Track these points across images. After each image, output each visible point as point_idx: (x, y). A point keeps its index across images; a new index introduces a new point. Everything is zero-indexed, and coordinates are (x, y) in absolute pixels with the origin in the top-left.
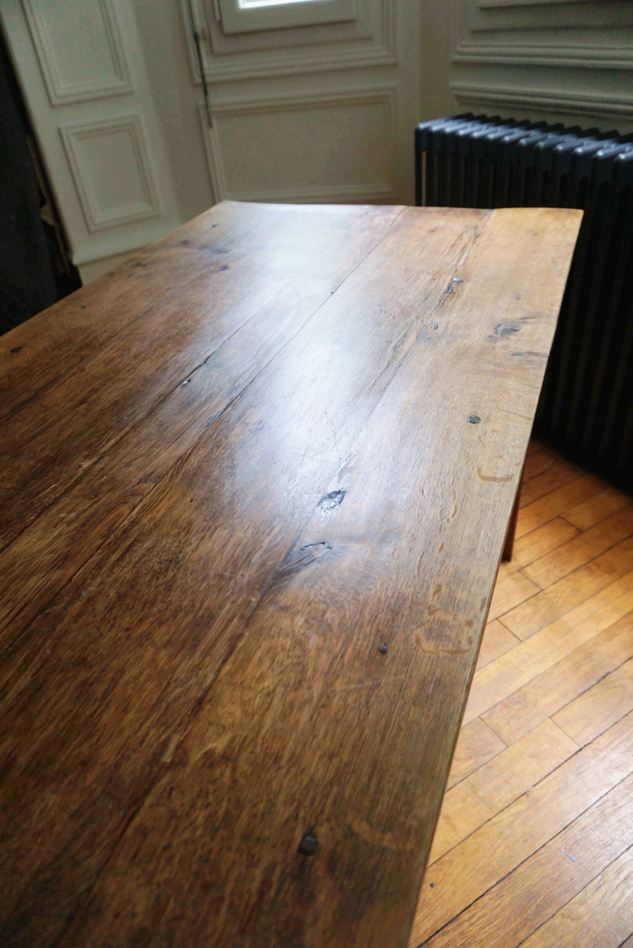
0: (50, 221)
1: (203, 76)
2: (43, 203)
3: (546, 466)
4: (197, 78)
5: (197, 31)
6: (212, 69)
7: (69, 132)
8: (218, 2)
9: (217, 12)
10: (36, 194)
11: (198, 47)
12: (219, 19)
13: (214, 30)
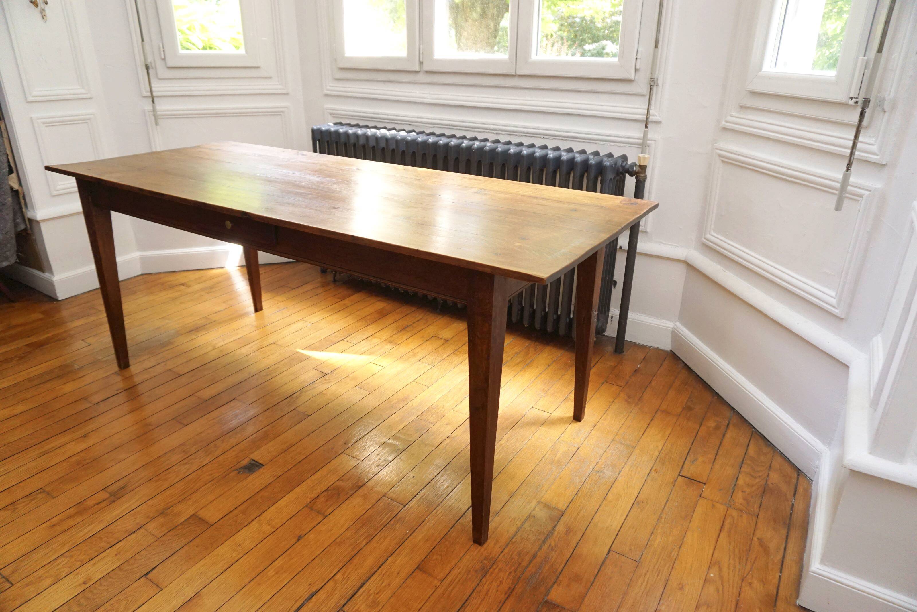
0: (16, 187)
1: (151, 91)
2: (11, 171)
3: (420, 317)
4: (147, 92)
5: (148, 63)
6: (158, 87)
7: (39, 121)
8: (163, 48)
9: (162, 53)
10: (6, 165)
11: (148, 73)
12: (163, 57)
13: (159, 64)
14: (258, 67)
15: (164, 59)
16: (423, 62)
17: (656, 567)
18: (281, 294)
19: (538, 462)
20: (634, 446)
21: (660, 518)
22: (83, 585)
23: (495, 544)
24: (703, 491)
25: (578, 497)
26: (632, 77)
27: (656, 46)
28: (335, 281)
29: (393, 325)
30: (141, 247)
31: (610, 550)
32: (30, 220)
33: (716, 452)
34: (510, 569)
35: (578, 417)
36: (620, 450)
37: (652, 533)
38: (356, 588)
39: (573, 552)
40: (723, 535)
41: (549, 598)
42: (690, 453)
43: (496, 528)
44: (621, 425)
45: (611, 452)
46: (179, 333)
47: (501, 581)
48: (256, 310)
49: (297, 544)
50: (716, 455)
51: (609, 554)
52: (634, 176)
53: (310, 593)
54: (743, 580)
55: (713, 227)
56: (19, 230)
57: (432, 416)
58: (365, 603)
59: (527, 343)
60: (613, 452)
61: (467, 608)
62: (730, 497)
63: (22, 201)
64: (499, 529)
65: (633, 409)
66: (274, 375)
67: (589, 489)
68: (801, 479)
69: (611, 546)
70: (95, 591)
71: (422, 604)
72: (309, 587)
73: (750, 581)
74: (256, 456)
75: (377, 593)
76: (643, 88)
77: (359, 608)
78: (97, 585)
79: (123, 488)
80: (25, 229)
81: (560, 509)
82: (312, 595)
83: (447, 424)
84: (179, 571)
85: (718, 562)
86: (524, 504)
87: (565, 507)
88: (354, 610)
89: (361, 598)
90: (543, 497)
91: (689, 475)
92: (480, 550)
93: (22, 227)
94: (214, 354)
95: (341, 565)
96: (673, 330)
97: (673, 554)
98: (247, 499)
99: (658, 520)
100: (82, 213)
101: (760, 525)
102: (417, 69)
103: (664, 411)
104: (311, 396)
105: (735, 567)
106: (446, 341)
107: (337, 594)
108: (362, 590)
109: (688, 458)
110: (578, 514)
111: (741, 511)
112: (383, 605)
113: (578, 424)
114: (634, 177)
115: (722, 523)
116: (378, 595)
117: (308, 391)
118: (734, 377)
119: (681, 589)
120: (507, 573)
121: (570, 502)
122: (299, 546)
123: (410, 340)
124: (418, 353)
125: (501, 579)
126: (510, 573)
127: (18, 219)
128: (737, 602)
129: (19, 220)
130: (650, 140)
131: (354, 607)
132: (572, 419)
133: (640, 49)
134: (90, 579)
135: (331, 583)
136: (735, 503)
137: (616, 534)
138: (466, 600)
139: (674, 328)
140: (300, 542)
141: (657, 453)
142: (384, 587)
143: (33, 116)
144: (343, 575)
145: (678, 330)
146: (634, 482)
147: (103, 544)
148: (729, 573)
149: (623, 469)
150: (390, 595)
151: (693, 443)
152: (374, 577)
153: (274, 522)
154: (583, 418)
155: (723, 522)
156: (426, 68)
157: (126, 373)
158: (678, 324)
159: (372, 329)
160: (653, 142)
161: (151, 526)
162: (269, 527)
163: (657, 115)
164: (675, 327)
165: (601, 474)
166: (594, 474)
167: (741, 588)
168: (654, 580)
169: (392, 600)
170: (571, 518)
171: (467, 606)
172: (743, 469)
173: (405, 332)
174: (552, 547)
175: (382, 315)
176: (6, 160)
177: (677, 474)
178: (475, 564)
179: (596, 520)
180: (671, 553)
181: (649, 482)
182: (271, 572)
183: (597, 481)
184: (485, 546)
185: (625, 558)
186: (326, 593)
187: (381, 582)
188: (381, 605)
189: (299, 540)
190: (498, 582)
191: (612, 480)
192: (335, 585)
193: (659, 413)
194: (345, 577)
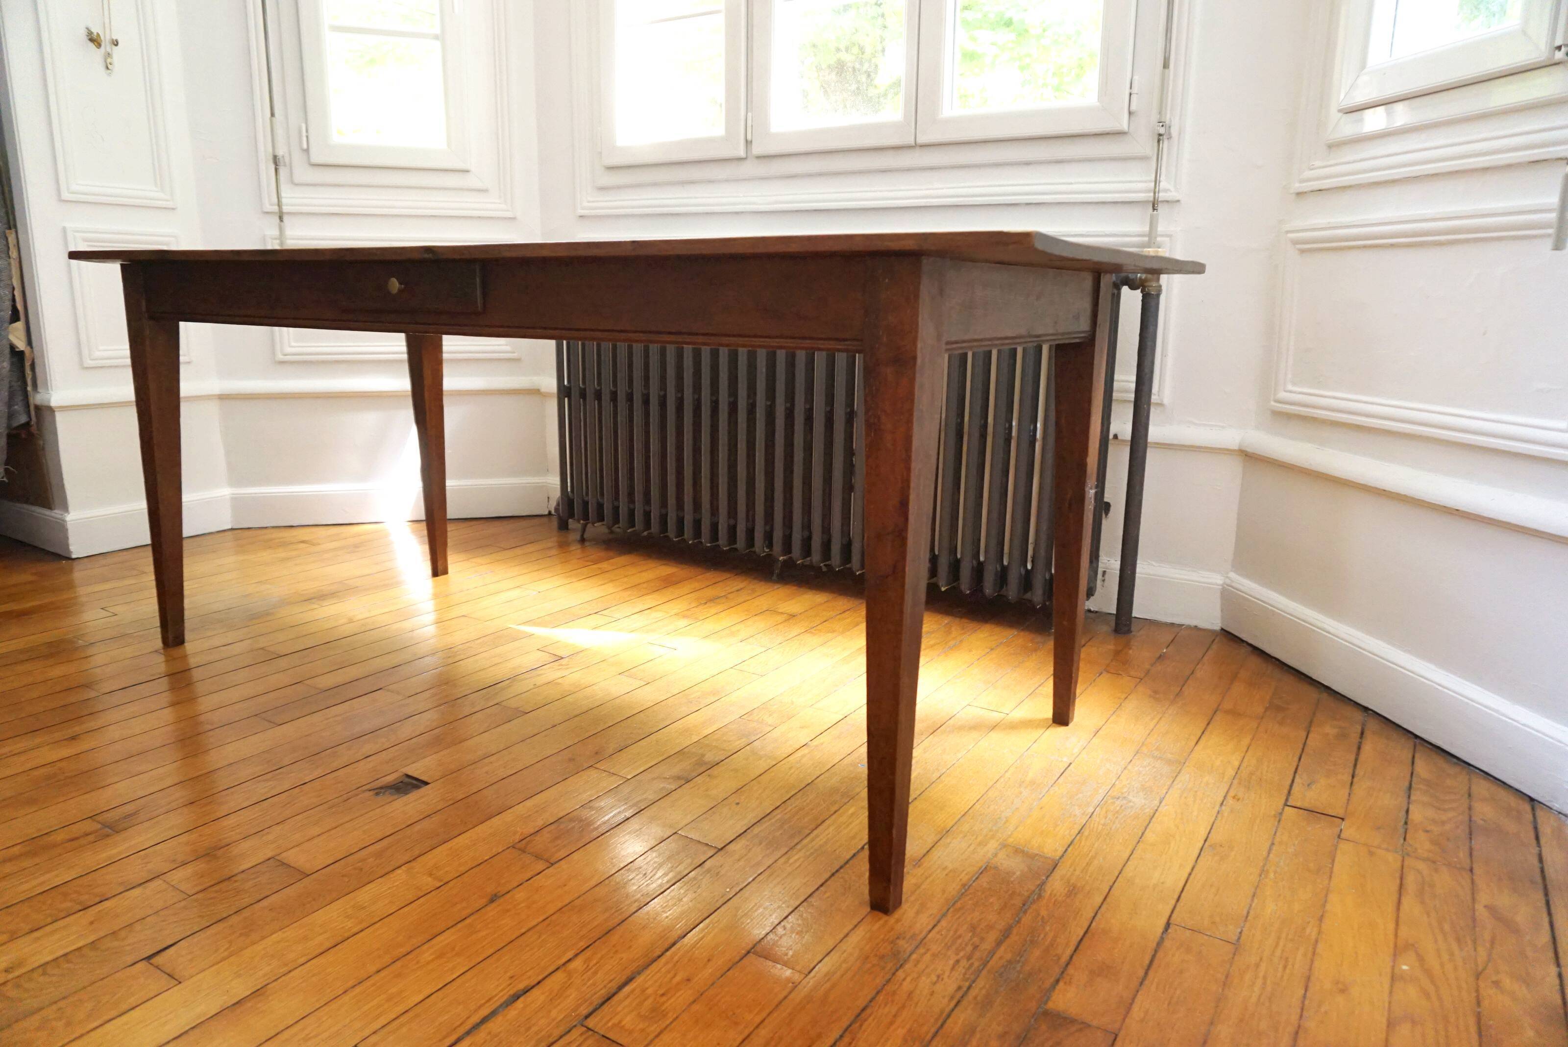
0: (21, 345)
1: (279, 204)
2: (15, 317)
3: (741, 586)
4: (271, 205)
5: (277, 154)
6: (292, 198)
7: (77, 235)
8: (307, 131)
9: (305, 139)
10: (8, 304)
11: (276, 170)
12: (305, 146)
13: (298, 159)
14: (468, 171)
15: (307, 151)
16: (751, 142)
17: (1278, 952)
18: (483, 556)
19: (991, 784)
20: (1183, 761)
21: (1263, 872)
22: (4, 974)
23: (918, 913)
24: (1341, 830)
25: (1084, 838)
26: (1125, 127)
27: (1166, 66)
28: (583, 540)
29: (689, 596)
30: (236, 479)
31: (1168, 925)
32: (38, 408)
33: (1351, 771)
34: (957, 954)
35: (1061, 717)
36: (1154, 767)
37: (1254, 896)
38: (614, 985)
39: (1090, 926)
40: (1408, 902)
41: (1051, 1005)
42: (1299, 772)
43: (918, 886)
44: (1148, 732)
45: (1136, 769)
46: (285, 602)
47: (938, 977)
48: (435, 573)
49: (488, 908)
50: (1353, 777)
51: (1170, 931)
52: (1138, 288)
53: (512, 992)
54: (1478, 976)
55: (1290, 376)
56: (15, 424)
57: (770, 715)
58: (634, 1013)
59: (946, 620)
60: (1141, 769)
61: (866, 1023)
62: (1402, 841)
63: (28, 371)
64: (923, 887)
65: (1167, 709)
66: (462, 657)
67: (1104, 825)
68: (1540, 813)
69: (1170, 916)
70: (27, 985)
71: (764, 1014)
72: (508, 982)
73: (1494, 978)
74: (415, 770)
75: (663, 995)
76: (1144, 145)
77: (620, 1022)
78: (35, 975)
79: (130, 815)
80: (27, 425)
81: (1049, 855)
82: (516, 997)
83: (802, 727)
84: (225, 950)
85: (1413, 945)
86: (972, 848)
87: (1059, 853)
88: (610, 1024)
89: (626, 1003)
90: (1010, 836)
91: (1306, 805)
92: (886, 922)
93: (23, 419)
94: (348, 629)
95: (583, 944)
96: (1224, 588)
97: (1308, 931)
98: (388, 834)
99: (1260, 876)
100: (135, 403)
101: (1480, 883)
102: (742, 154)
103: (1228, 712)
104: (532, 687)
105: (1452, 954)
106: (792, 616)
107: (572, 996)
108: (627, 989)
109: (1297, 780)
110: (1088, 864)
111: (1434, 862)
112: (675, 1016)
113: (1062, 729)
114: (1139, 290)
115: (1398, 881)
116: (664, 999)
117: (523, 680)
118: (1362, 645)
119: (1343, 991)
120: (951, 962)
121: (1069, 846)
122: (492, 911)
123: (723, 614)
124: (738, 631)
125: (939, 972)
126: (958, 961)
127: (17, 405)
128: (1479, 1017)
129: (18, 407)
130: (1162, 236)
131: (611, 1019)
132: (1051, 722)
133: (1136, 77)
134: (20, 964)
135: (560, 976)
136: (1416, 849)
137: (1176, 897)
138: (864, 1010)
139: (1225, 583)
140: (494, 905)
141: (1231, 772)
142: (678, 984)
143: (68, 225)
144: (588, 960)
145: (1233, 584)
146: (1195, 813)
147: (69, 904)
148: (1442, 965)
149: (1167, 796)
150: (692, 999)
151: (1300, 759)
152: (655, 965)
153: (441, 872)
154: (1072, 720)
155: (1401, 878)
156: (756, 150)
157: (176, 652)
158: (1232, 575)
159: (650, 601)
160: (1167, 239)
161: (177, 877)
162: (430, 879)
163: (1172, 189)
164: (1228, 581)
165: (1125, 802)
166: (1109, 802)
167: (1477, 991)
168: (1279, 975)
169: (696, 1007)
170: (1075, 870)
171: (865, 1020)
172: (1413, 798)
173: (712, 604)
174: (1043, 917)
175: (668, 583)
176: (10, 296)
177: (1283, 801)
178: (877, 944)
179: (1129, 871)
180: (1304, 929)
181: (1226, 814)
182: (427, 954)
183: (1117, 812)
184: (897, 915)
185: (1205, 937)
186: (547, 994)
187: (670, 976)
188: (671, 1016)
189: (492, 901)
190: (934, 978)
191: (1149, 811)
192: (569, 979)
193: (1219, 717)
194: (591, 964)
